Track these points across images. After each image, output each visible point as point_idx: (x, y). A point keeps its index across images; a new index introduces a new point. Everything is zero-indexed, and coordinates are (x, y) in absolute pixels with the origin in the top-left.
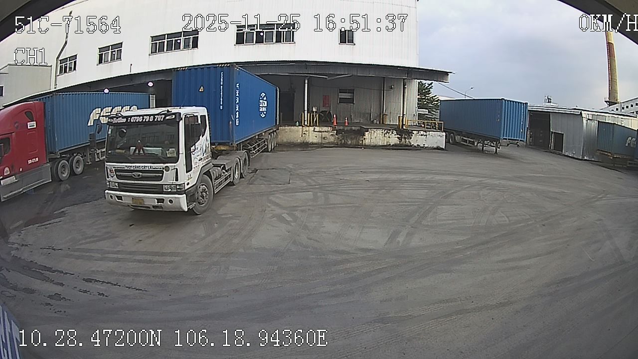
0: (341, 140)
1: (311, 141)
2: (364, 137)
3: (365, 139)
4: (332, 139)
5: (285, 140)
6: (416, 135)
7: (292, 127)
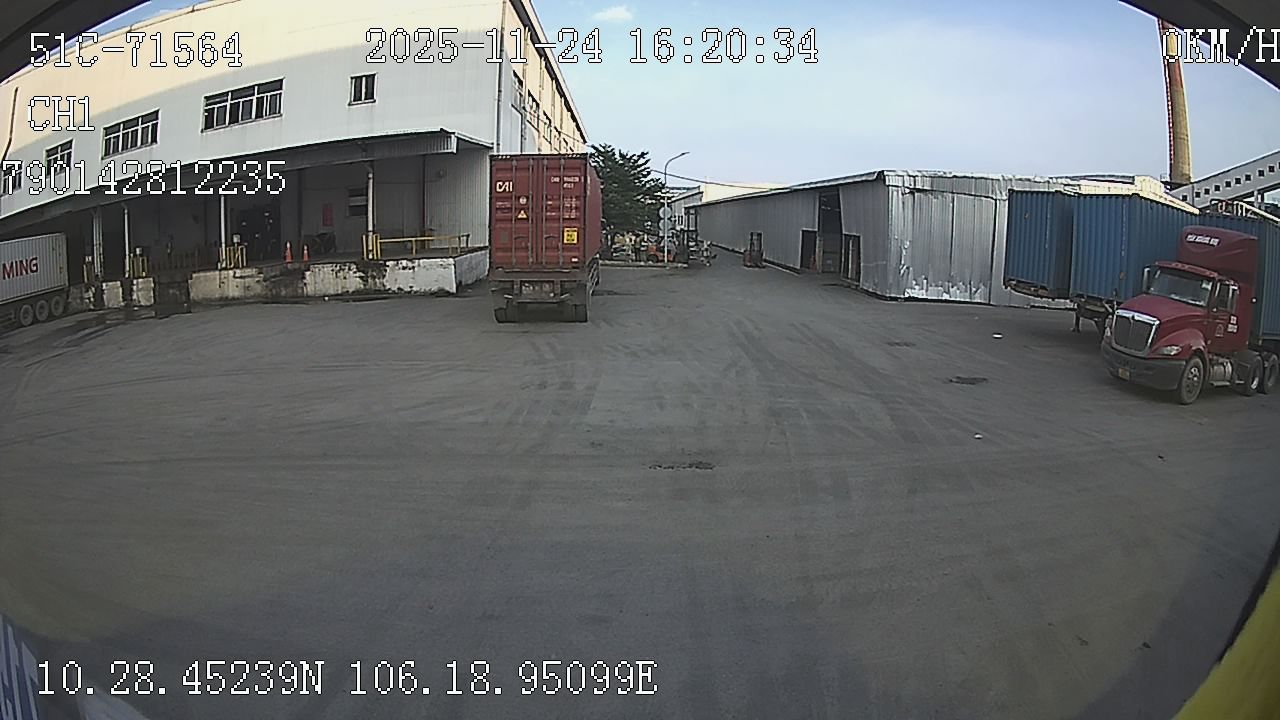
0: (271, 290)
1: (231, 295)
2: (305, 281)
3: (305, 284)
4: (258, 289)
5: (201, 296)
6: (392, 270)
7: (208, 274)
